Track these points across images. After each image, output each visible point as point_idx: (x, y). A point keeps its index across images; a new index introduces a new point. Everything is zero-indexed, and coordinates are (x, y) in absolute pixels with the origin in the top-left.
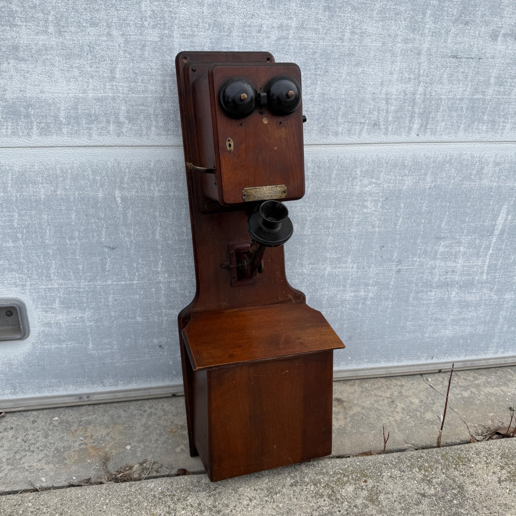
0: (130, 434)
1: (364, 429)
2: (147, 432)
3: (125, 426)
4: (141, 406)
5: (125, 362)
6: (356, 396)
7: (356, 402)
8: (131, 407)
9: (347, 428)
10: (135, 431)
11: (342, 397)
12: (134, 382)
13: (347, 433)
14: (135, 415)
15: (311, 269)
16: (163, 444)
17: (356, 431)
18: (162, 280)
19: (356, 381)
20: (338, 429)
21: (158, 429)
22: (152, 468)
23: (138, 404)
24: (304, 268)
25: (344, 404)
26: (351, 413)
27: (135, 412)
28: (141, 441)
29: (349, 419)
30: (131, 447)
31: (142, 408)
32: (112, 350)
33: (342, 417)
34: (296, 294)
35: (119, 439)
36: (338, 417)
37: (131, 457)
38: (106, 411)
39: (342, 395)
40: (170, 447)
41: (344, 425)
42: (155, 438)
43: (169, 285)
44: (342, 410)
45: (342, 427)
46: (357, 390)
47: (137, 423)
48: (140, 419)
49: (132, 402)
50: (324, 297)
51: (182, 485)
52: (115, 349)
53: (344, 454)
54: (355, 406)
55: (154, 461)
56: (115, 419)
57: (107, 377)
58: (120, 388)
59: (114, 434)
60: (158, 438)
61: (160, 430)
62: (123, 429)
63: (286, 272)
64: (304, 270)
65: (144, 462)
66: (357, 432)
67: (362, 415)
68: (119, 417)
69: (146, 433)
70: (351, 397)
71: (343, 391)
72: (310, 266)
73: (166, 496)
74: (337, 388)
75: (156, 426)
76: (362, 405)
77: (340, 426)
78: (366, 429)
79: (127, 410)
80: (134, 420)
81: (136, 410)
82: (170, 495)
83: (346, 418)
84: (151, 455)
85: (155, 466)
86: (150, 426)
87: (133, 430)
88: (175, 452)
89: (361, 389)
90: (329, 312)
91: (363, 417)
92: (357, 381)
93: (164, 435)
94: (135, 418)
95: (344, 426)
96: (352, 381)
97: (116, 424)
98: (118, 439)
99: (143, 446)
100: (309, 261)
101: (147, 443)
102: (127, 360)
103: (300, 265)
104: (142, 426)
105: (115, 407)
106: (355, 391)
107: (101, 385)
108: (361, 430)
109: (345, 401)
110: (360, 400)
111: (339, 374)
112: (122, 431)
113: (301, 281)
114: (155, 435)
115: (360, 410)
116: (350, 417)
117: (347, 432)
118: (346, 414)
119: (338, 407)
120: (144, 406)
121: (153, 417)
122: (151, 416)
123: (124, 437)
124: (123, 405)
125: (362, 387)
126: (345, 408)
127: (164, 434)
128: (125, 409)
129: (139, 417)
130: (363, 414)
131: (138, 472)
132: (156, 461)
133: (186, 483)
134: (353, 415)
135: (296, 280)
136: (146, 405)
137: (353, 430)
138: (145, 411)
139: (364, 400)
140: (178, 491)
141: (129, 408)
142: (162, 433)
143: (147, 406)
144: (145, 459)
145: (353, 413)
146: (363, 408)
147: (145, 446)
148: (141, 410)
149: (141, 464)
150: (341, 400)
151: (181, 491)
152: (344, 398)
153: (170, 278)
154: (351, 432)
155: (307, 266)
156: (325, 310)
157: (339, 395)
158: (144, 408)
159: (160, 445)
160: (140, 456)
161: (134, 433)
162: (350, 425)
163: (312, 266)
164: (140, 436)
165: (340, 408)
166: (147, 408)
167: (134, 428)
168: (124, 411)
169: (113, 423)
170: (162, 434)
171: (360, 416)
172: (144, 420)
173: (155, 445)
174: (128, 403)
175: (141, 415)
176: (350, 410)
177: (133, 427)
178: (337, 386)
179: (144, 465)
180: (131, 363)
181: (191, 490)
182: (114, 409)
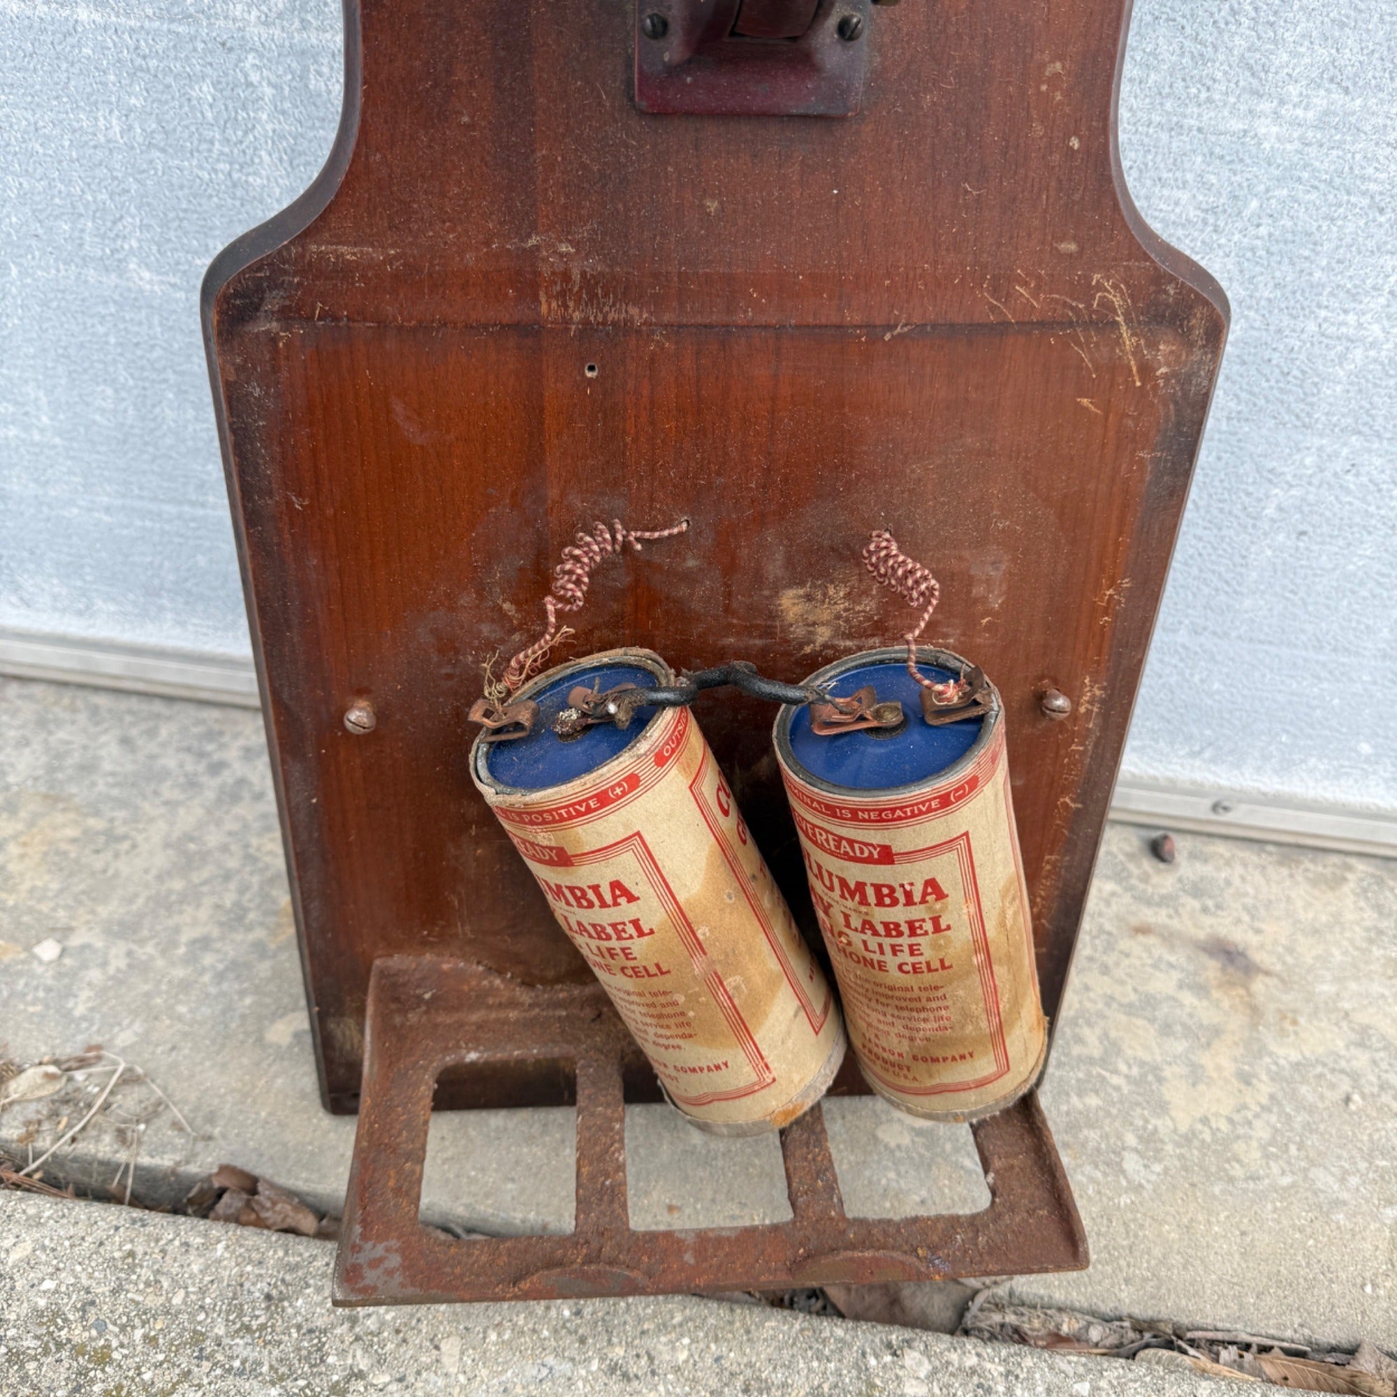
0: (93, 874)
1: (1343, 1180)
2: (178, 885)
3: (92, 822)
4: (210, 736)
5: (107, 510)
6: (1337, 955)
7: (1326, 988)
8: (164, 732)
9: (1239, 1147)
10: (123, 867)
11: (1253, 939)
12: (169, 616)
13: (1231, 1180)
14: (165, 774)
15: (1321, 125)
16: (220, 977)
17: (1286, 1181)
18: (255, 32)
19: (1353, 861)
20: (1188, 1139)
21: (233, 886)
22: (106, 1107)
23: (203, 722)
24: (1266, 106)
25: (1259, 985)
26: (1287, 1053)
27: (170, 761)
28: (125, 930)
29: (1265, 1088)
30: (64, 952)
31: (210, 747)
32: (27, 428)
33: (1229, 1067)
34: (1159, 279)
35: (32, 890)
36: (1205, 1059)
37: (39, 1008)
38: (42, 723)
39: (1258, 931)
40: (248, 1001)
41: (1230, 1120)
42: (197, 933)
43: (303, 77)
44: (1237, 1023)
45: (1214, 1132)
46: (1349, 916)
47: (152, 820)
48: (171, 805)
49: (178, 707)
50: (1342, 358)
51: (177, 1300)
52: (42, 431)
53: (1185, 1321)
54: (1315, 1013)
55: (129, 1070)
56: (60, 776)
57: (31, 566)
58: (103, 630)
59: (22, 857)
60: (216, 932)
61: (243, 890)
62: (74, 841)
63: (1124, 113)
64: (1264, 127)
65: (83, 1063)
66: (1294, 1185)
67: (1345, 1086)
68: (87, 768)
69: (170, 892)
70: (1308, 950)
71: (1269, 904)
72: (1320, 101)
73: (60, 1346)
74: (1237, 882)
75: (233, 863)
76: (1361, 1018)
77: (1205, 1121)
78: (1354, 1181)
79: (140, 742)
80: (146, 806)
81: (179, 750)
82: (79, 1350)
83: (1246, 1079)
84: (138, 1027)
85: (129, 1102)
86: (204, 856)
87: (117, 856)
88: (260, 1040)
89: (1370, 916)
90: (1339, 466)
91: (1347, 1100)
92: (1361, 866)
93: (250, 928)
94: (156, 793)
95: (1224, 1126)
96: (1335, 859)
97: (57, 799)
98: (26, 886)
99: (122, 963)
100: (1323, 54)
101: (150, 949)
102: (119, 502)
103: (1245, 79)
104: (167, 845)
105: (94, 711)
106: (1337, 920)
107: (14, 599)
108: (1324, 1179)
109: (1267, 973)
110: (1353, 986)
111: (1273, 811)
112: (64, 846)
113: (1213, 210)
114: (203, 914)
115: (1340, 1044)
116: (1275, 1077)
117: (1237, 1171)
118: (1256, 1050)
119: (1216, 994)
120: (226, 739)
121: (240, 810)
122: (235, 798)
123: (55, 886)
124: (130, 712)
125: (1378, 908)
126: (1255, 1011)
127: (252, 916)
128: (134, 732)
129: (176, 795)
130: (1355, 1077)
131: (31, 1111)
132: (140, 1070)
133: (203, 1292)
134: (1297, 1066)
135: (1184, 196)
136: (236, 736)
137: (1275, 1169)
138: (216, 768)
139: (1376, 988)
140: (138, 1333)
141: (151, 733)
142: (246, 910)
143: (241, 742)
144: (97, 1039)
145: (1295, 1056)
146: (1363, 1038)
147: (130, 966)
148: (201, 755)
149: (67, 1066)
150: (1242, 954)
151: (150, 1340)
152: (1262, 946)
153: (305, 25)
154: (1254, 1178)
155: (1293, 90)
156: (1317, 442)
157: (1239, 921)
158: (222, 747)
159: (206, 978)
160: (84, 1018)
161: (116, 875)
162: (1261, 1132)
163: (1337, 96)
164: (131, 900)
165: (1226, 1004)
166: (232, 754)
167: (126, 845)
168: (125, 741)
169: (46, 797)
170: (240, 919)
171: (1332, 1086)
172: (188, 818)
173: (180, 972)
174: (158, 707)
175: (192, 784)
176: (1283, 1033)
177: (125, 837)
178: (1239, 869)
179: (79, 1076)
180: (138, 523)
181: (209, 1346)
182: (82, 718)
